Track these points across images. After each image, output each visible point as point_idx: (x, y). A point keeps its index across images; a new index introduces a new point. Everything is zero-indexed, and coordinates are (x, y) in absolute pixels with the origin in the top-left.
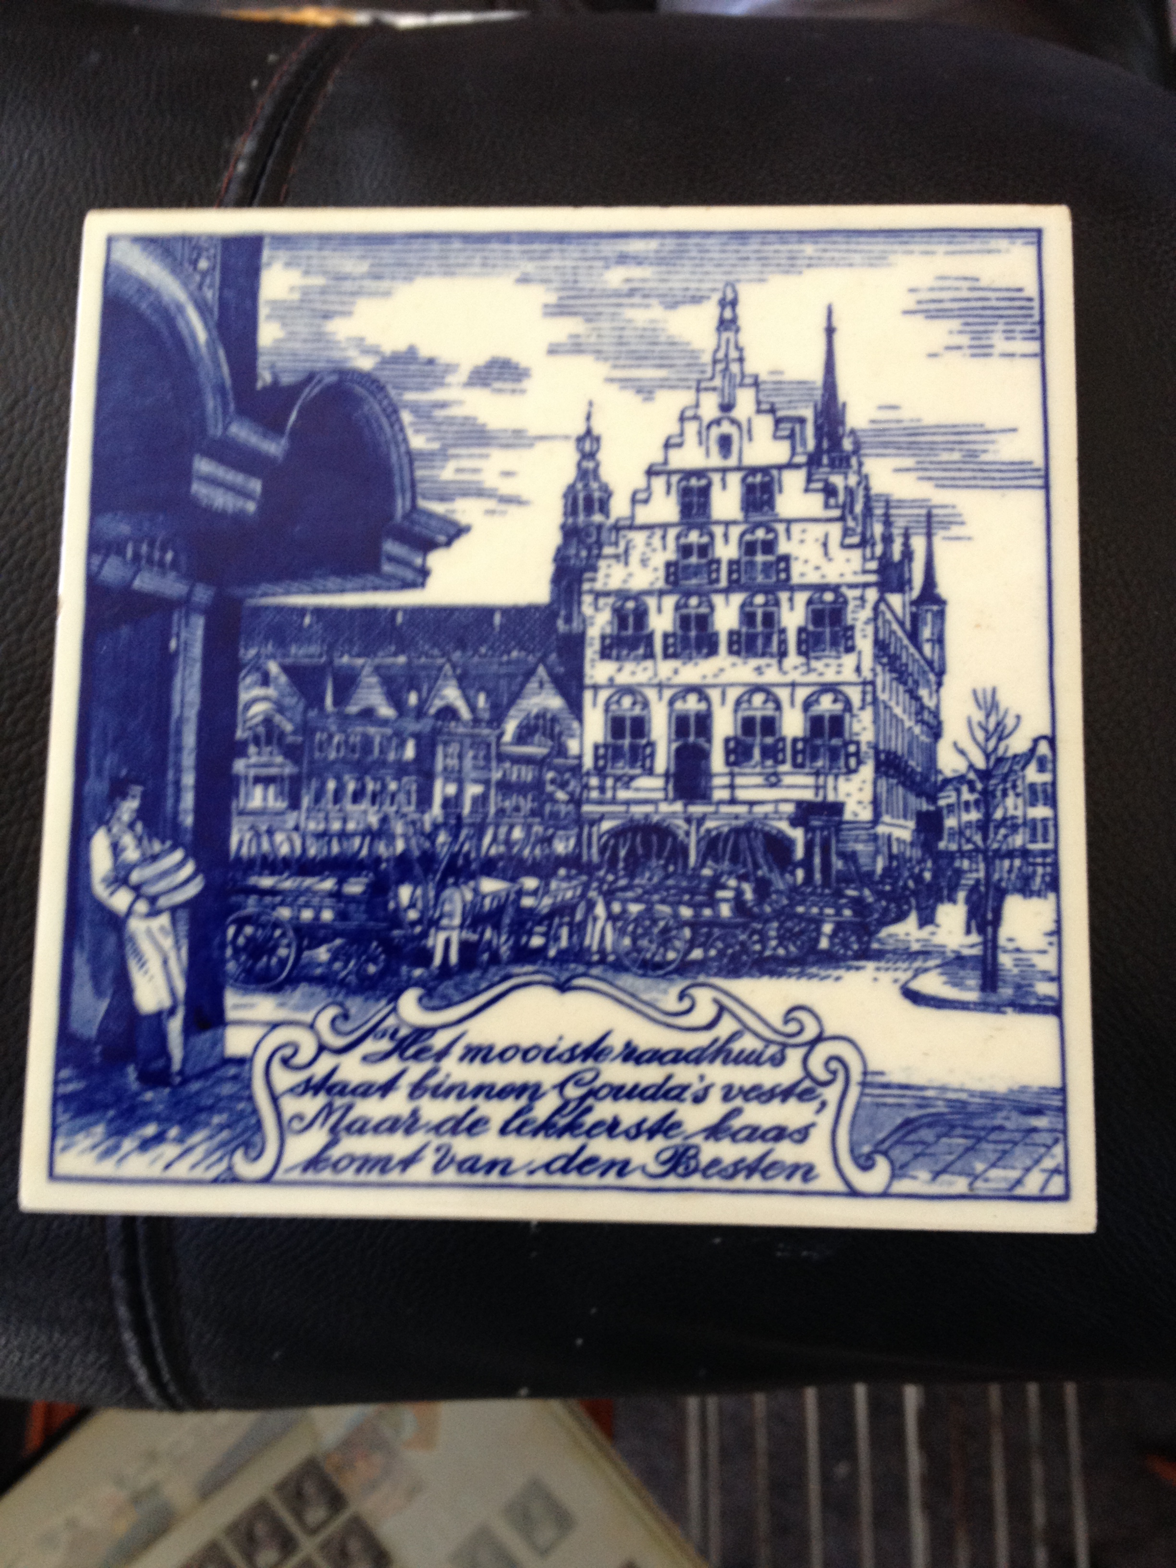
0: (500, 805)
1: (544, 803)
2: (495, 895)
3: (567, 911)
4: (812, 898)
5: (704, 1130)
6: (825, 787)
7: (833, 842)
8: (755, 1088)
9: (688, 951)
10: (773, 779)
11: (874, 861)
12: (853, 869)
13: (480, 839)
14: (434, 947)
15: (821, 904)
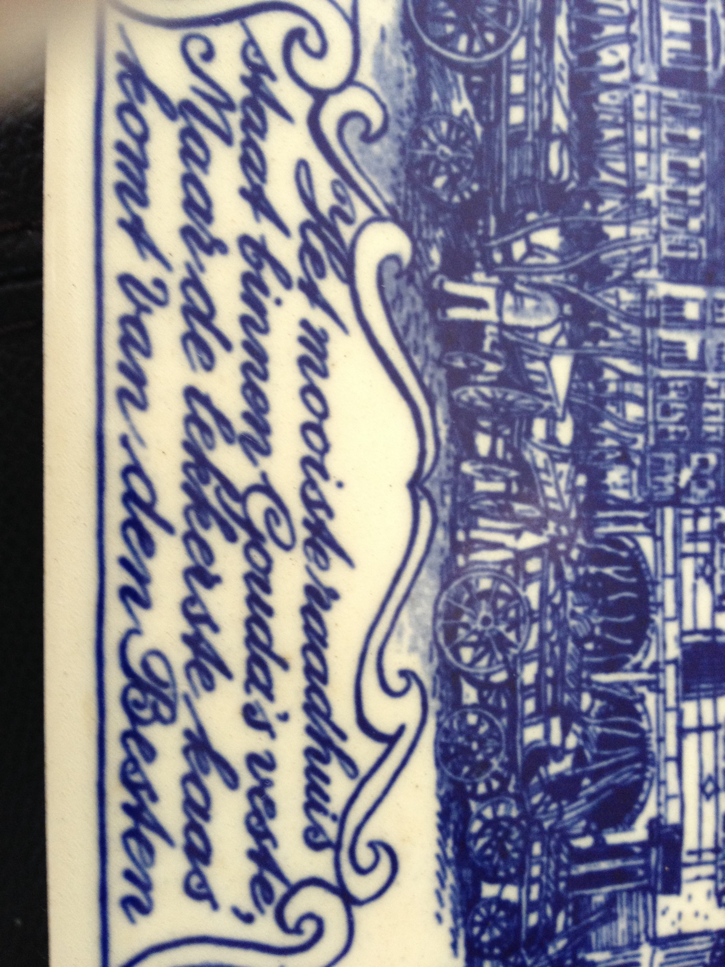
0: (672, 384)
1: (676, 451)
2: (548, 377)
3: (526, 490)
4: (552, 864)
5: (201, 729)
6: (700, 863)
7: (631, 885)
8: (270, 804)
9: (472, 681)
10: (710, 788)
11: (603, 949)
12: (593, 919)
13: (624, 355)
14: (471, 282)
15: (544, 879)
